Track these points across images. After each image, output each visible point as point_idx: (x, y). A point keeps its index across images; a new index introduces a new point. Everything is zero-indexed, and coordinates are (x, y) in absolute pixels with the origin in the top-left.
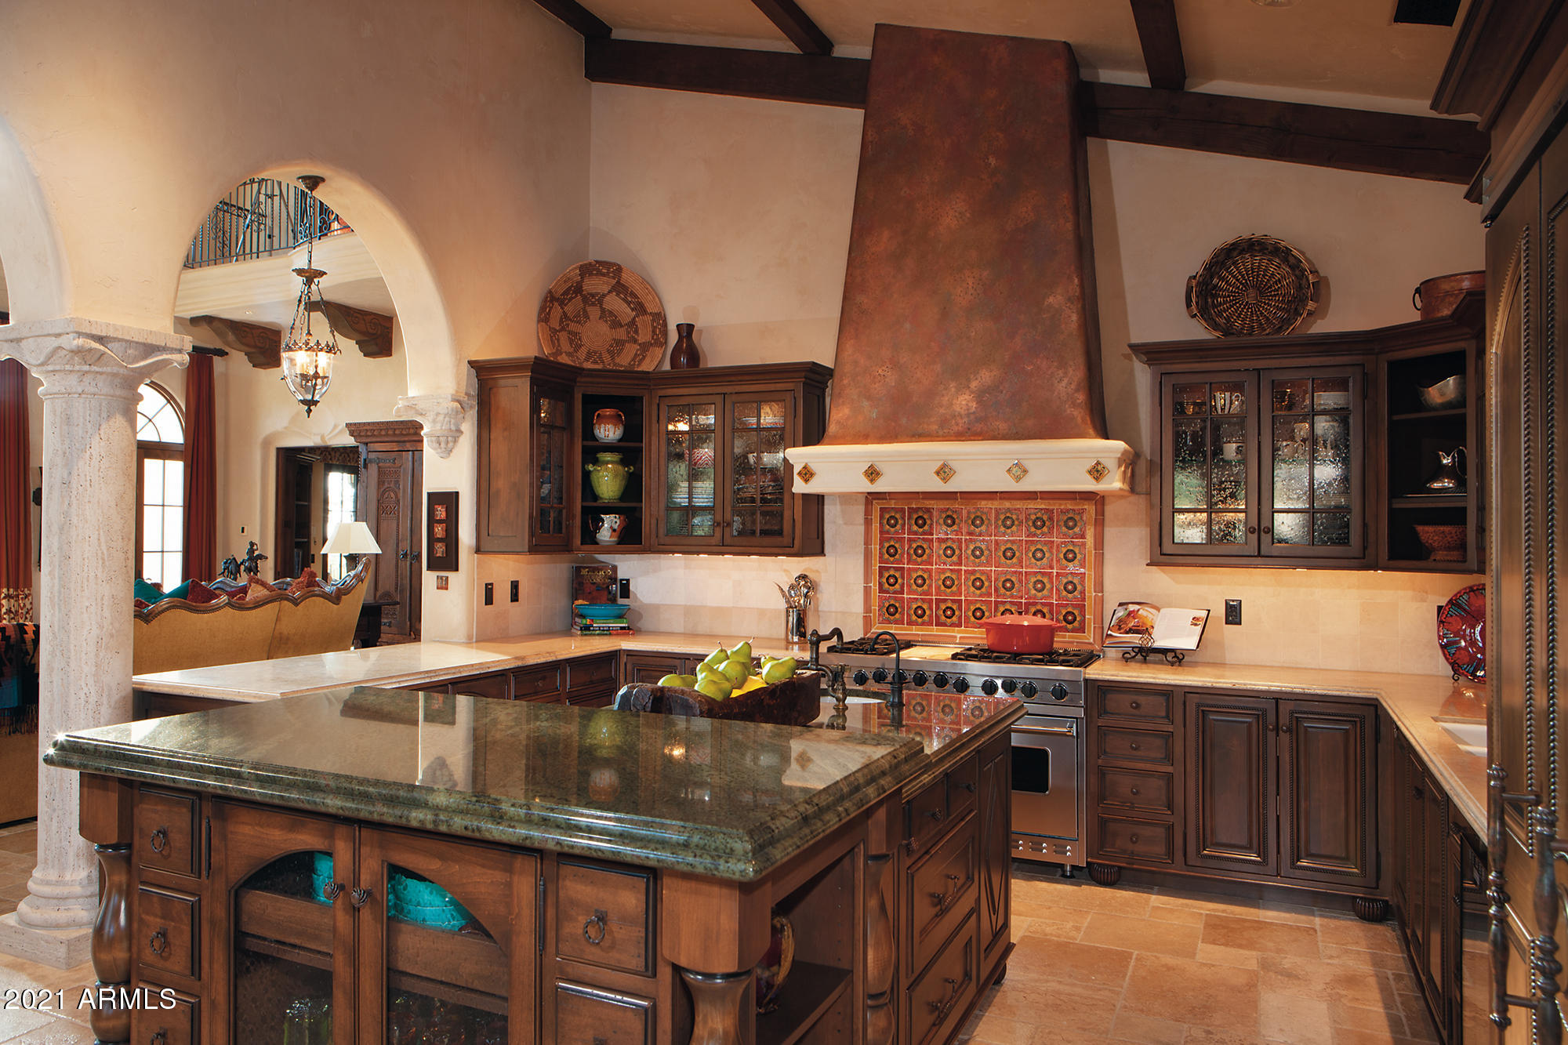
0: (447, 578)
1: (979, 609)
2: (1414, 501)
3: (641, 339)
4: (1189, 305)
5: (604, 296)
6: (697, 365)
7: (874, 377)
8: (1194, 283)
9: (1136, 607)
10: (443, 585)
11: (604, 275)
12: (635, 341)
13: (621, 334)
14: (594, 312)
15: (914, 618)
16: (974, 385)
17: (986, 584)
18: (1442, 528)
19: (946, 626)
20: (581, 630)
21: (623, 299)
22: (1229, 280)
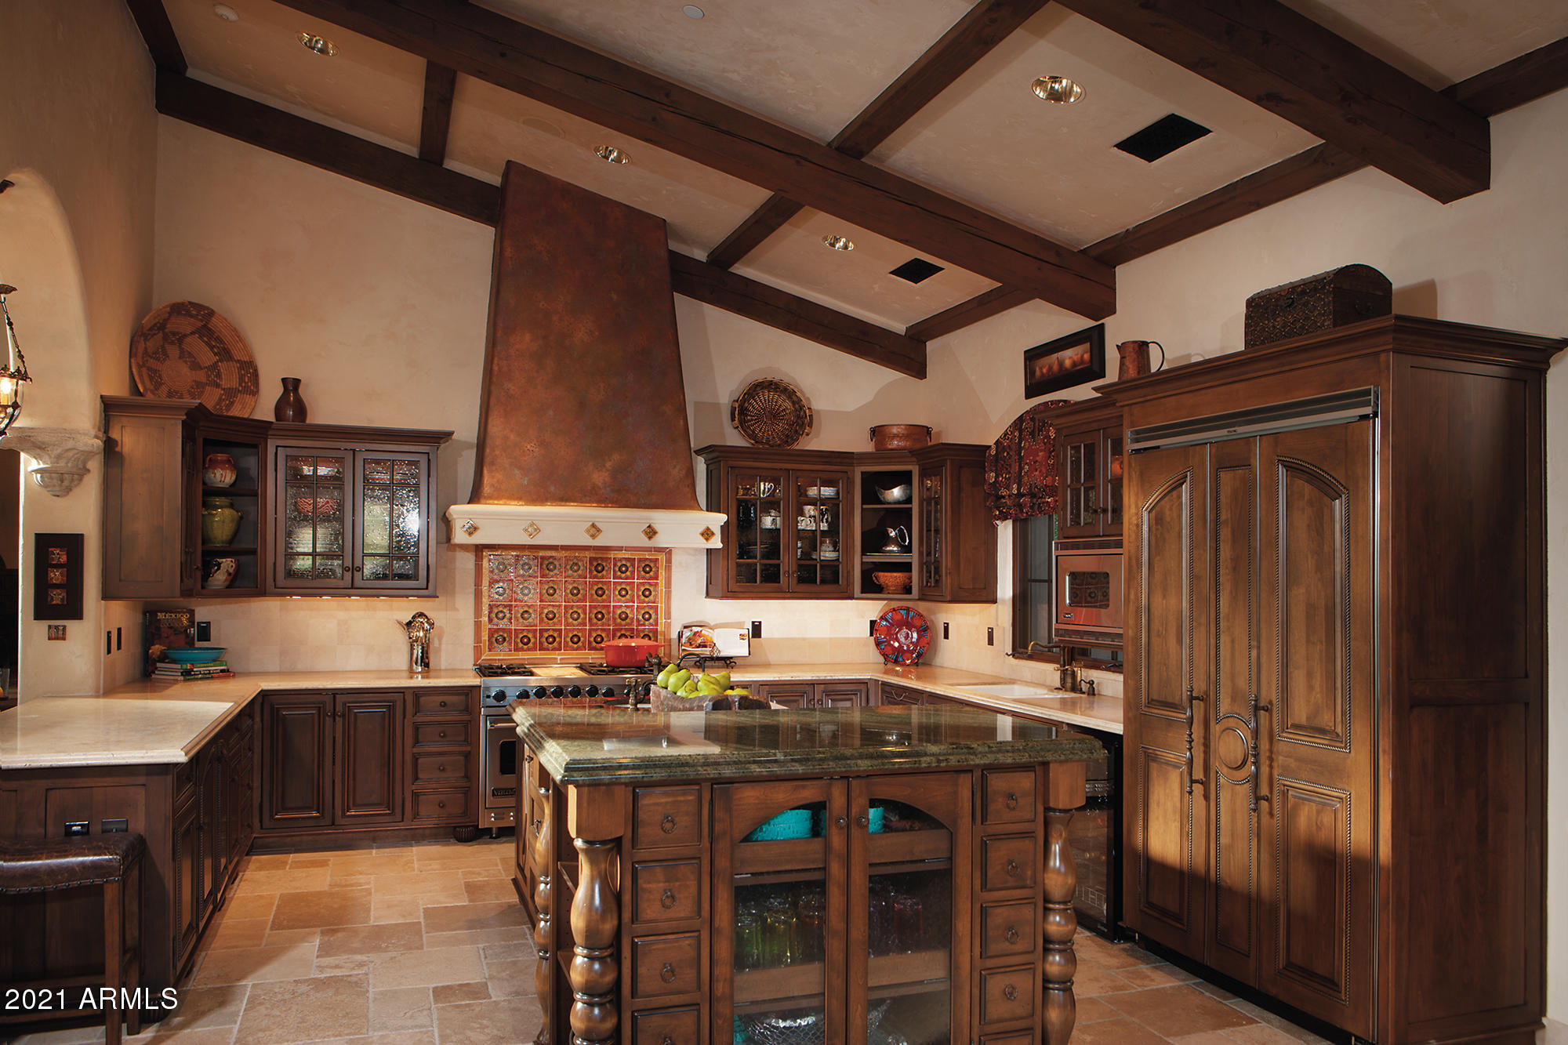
0: (64, 627)
1: (576, 635)
2: (876, 558)
3: (225, 384)
4: (733, 420)
5: (185, 336)
6: (304, 420)
7: (524, 451)
8: (737, 405)
9: (699, 629)
10: (58, 635)
11: (192, 316)
12: (218, 386)
13: (201, 376)
14: (173, 351)
15: (521, 645)
16: (609, 464)
17: (582, 616)
18: (895, 574)
19: (549, 650)
20: (182, 675)
21: (206, 343)
22: (755, 405)
